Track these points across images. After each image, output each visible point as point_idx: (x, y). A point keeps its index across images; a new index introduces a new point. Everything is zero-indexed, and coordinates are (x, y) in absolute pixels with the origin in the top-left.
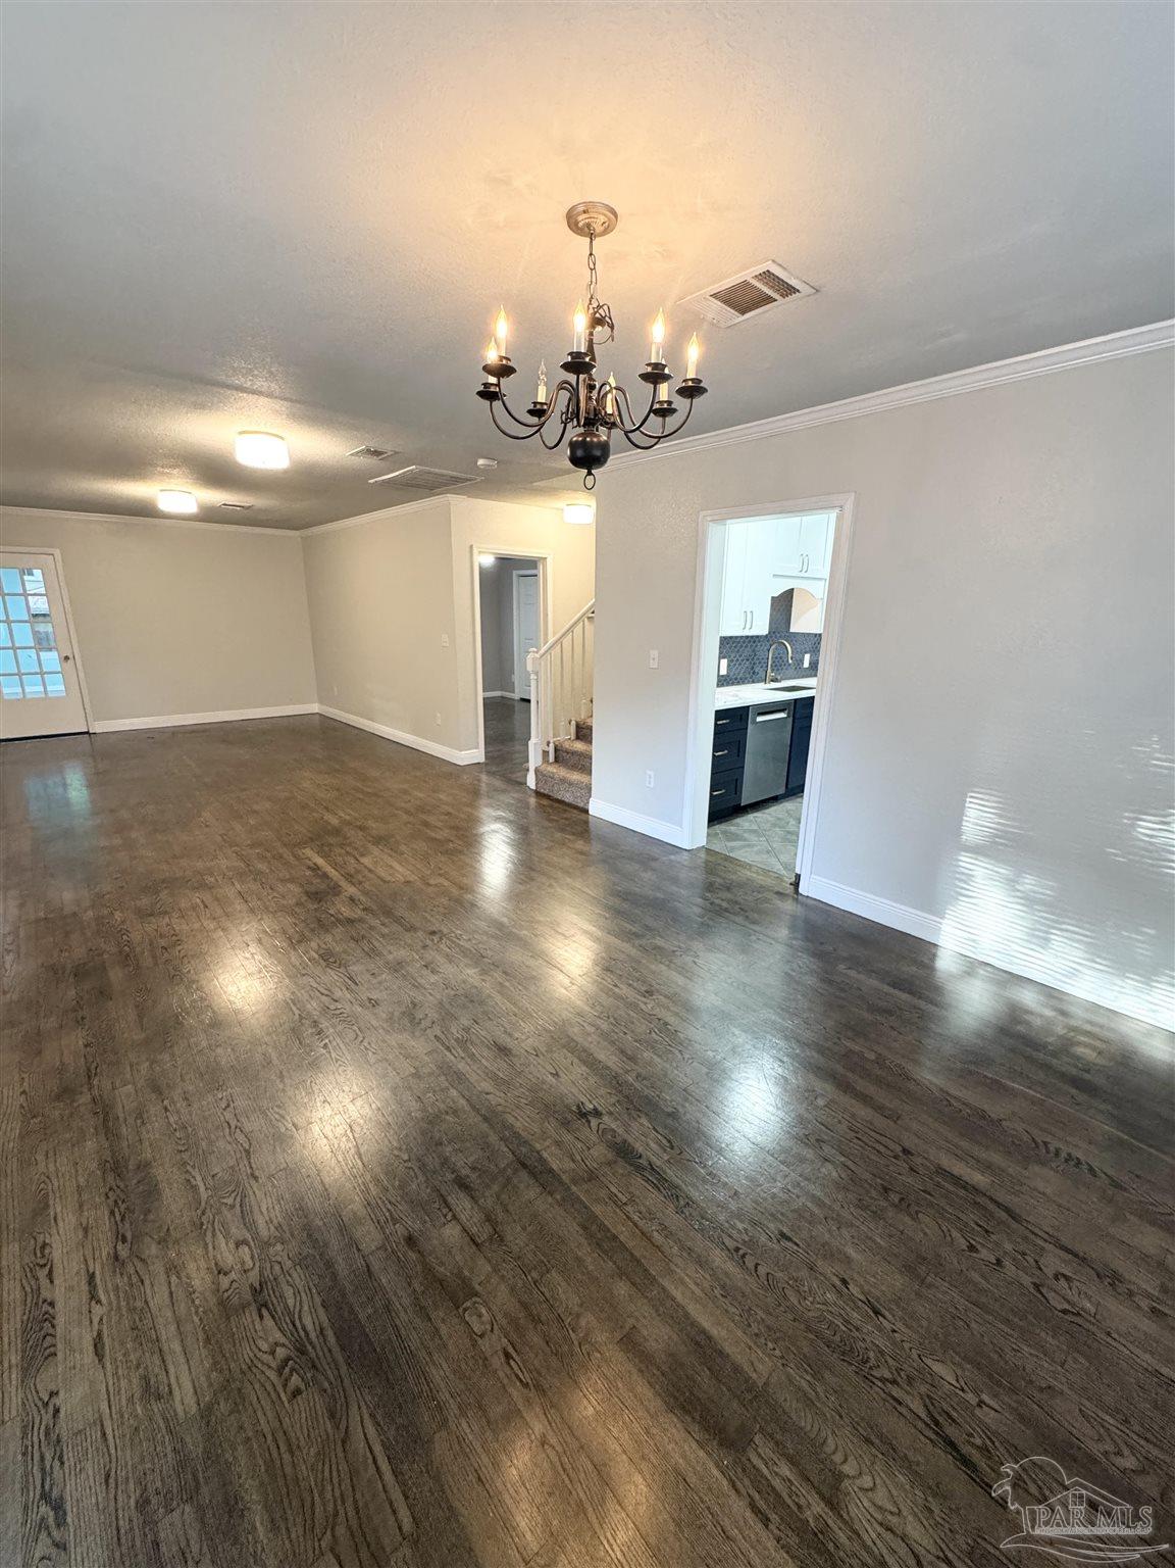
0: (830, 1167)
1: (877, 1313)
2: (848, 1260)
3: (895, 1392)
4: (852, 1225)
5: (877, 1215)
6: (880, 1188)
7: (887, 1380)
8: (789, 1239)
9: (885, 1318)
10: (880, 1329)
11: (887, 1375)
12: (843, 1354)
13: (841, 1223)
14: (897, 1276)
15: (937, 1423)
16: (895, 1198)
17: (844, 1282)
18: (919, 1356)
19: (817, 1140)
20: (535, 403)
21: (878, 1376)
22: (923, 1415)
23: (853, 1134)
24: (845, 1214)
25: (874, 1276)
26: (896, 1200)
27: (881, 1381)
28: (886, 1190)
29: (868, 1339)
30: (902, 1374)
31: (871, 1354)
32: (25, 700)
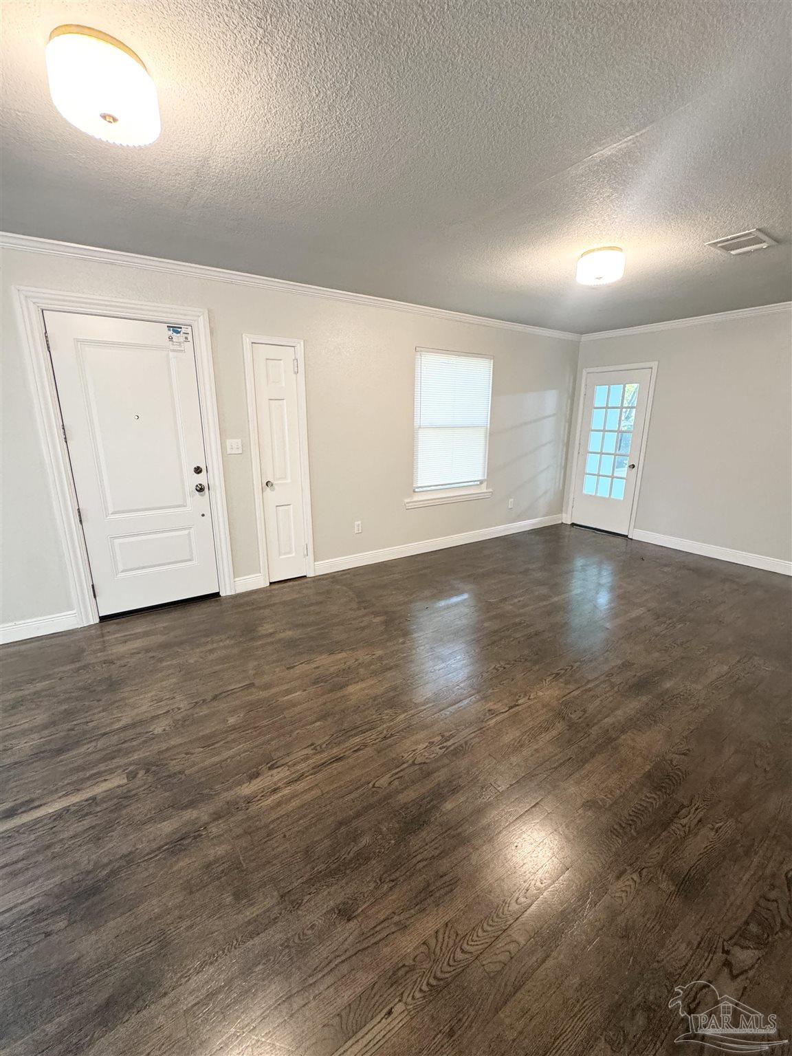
32: (595, 497)
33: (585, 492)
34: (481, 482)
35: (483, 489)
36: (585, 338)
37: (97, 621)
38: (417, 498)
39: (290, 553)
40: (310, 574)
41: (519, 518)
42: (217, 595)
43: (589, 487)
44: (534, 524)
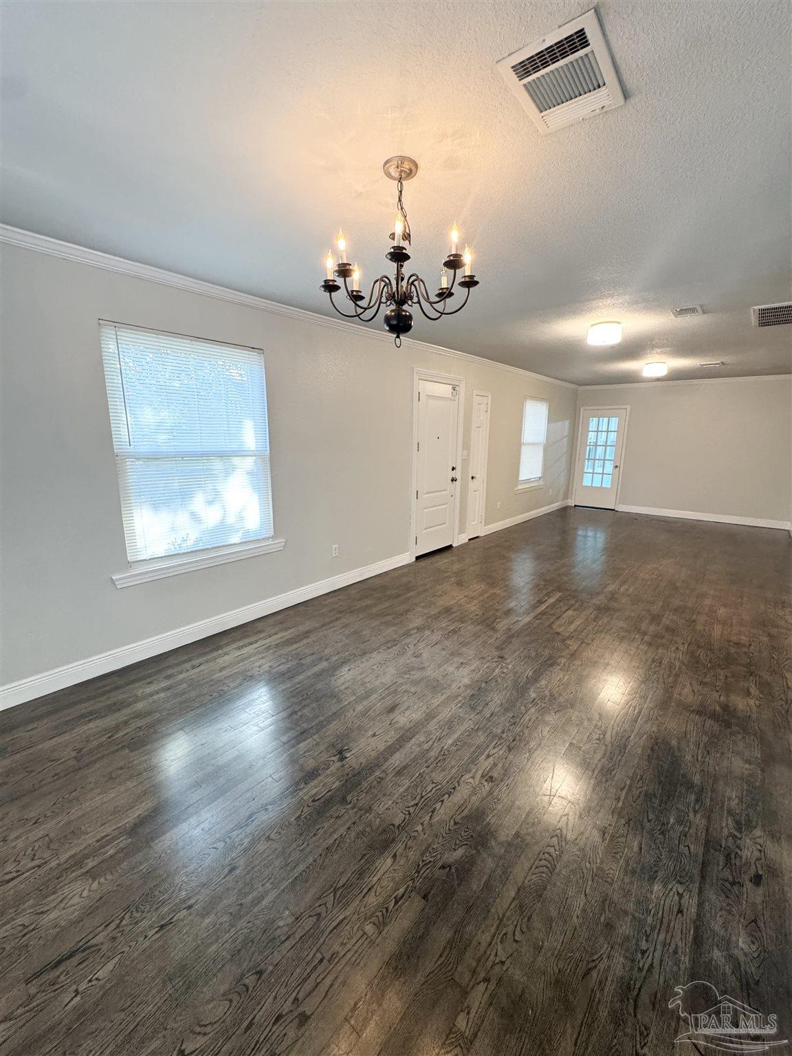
0: (290, 920)
1: (162, 927)
2: (203, 916)
3: (113, 926)
4: (232, 926)
5: (235, 954)
6: (262, 966)
7: (121, 922)
8: (230, 871)
9: (157, 932)
10: (151, 927)
11: (124, 922)
12: (147, 895)
13: (236, 917)
14: (180, 955)
15: (84, 950)
16: (250, 980)
17: (190, 907)
18: (123, 952)
19: (319, 915)
20: (441, 289)
21: (126, 916)
22: (93, 942)
23: (328, 956)
24: (242, 924)
25: (186, 933)
26: (247, 981)
27: (123, 917)
28: (260, 973)
29: (149, 915)
30: (119, 934)
31: (138, 915)
32: (592, 487)
33: (584, 484)
34: (540, 478)
35: (541, 483)
36: (581, 388)
37: (414, 559)
38: (520, 487)
39: (474, 521)
40: (482, 534)
41: (553, 502)
42: (450, 546)
43: (587, 481)
44: (558, 506)
